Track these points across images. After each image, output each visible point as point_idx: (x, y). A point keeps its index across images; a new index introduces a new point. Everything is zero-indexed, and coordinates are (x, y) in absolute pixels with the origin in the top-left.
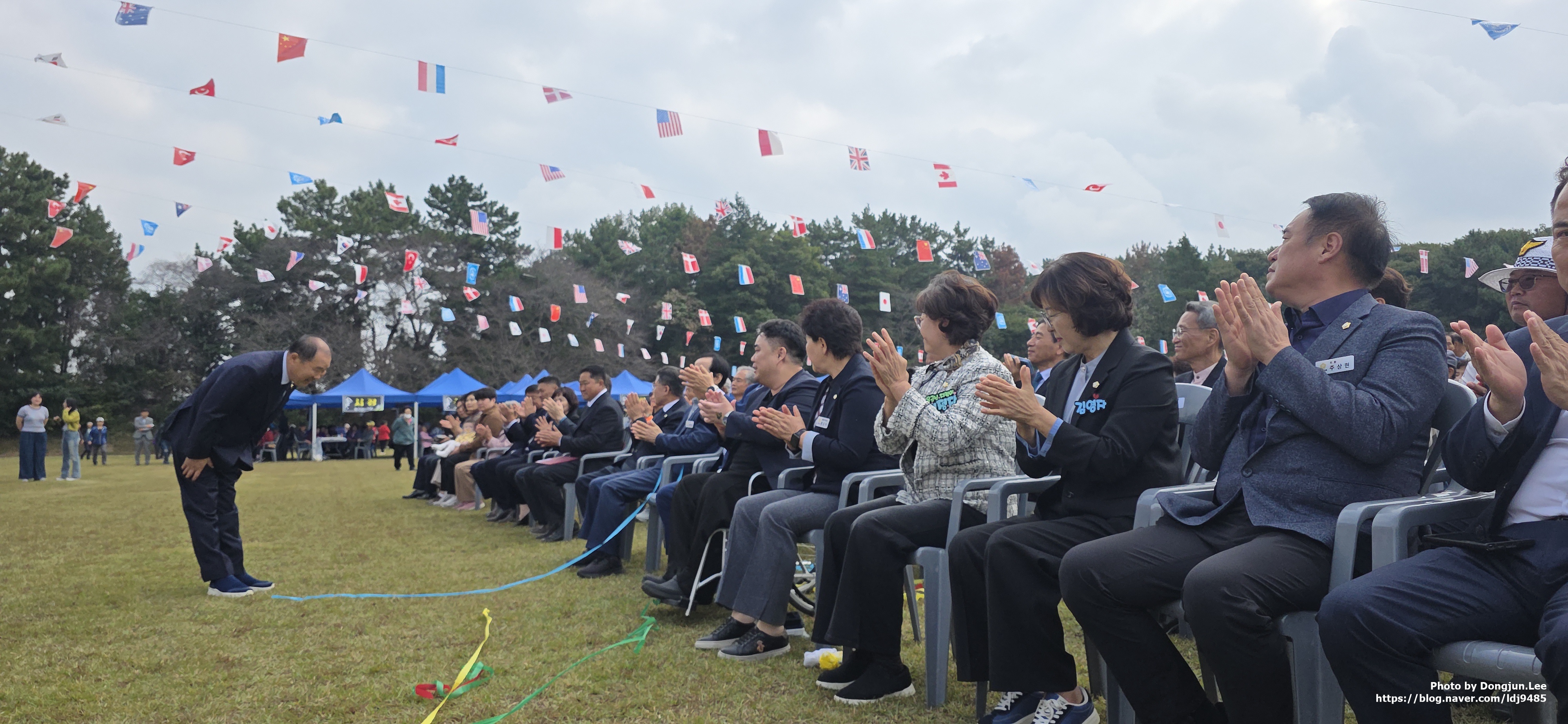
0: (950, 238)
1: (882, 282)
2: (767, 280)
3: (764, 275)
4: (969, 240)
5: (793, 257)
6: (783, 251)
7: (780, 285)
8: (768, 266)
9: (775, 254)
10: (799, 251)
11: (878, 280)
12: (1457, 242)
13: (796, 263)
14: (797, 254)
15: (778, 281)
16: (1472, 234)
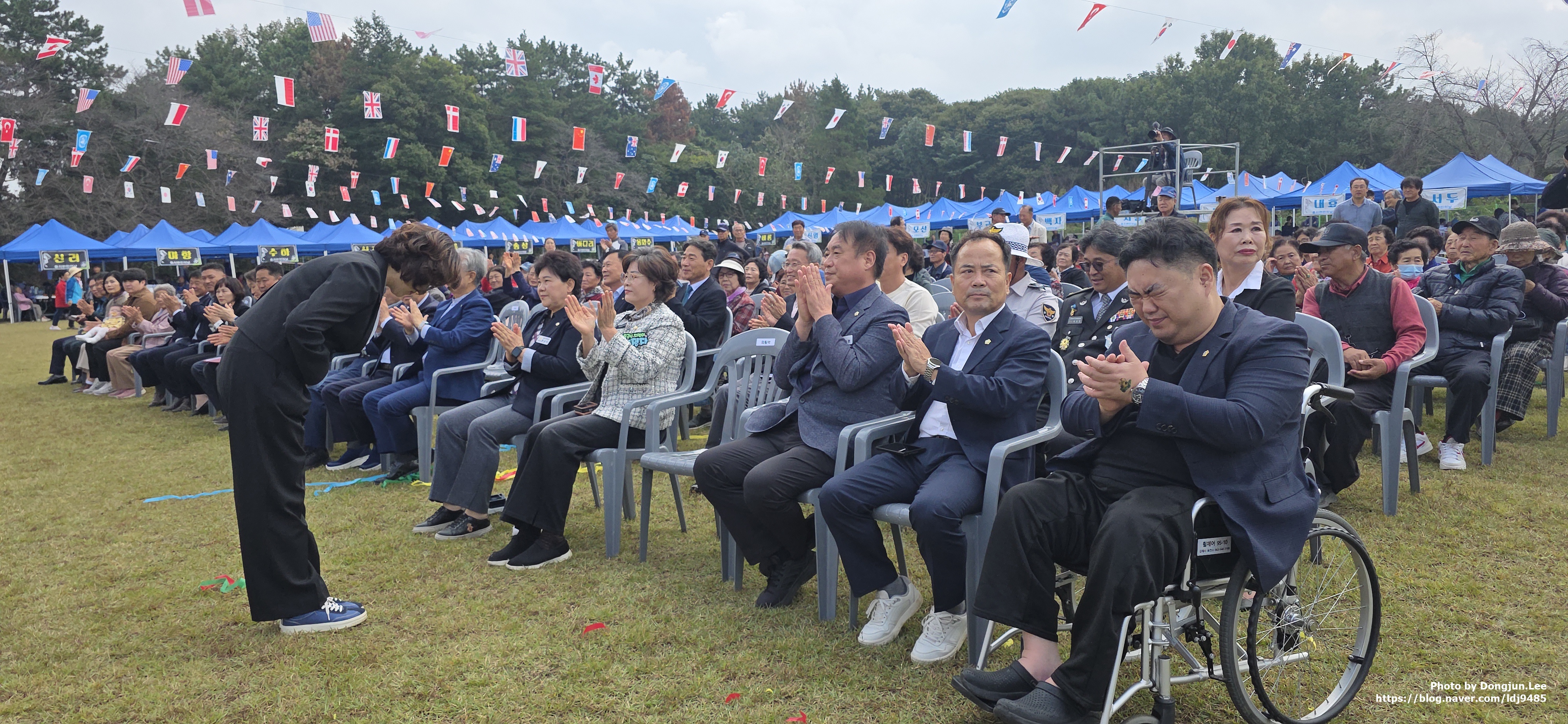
0: (614, 70)
1: (544, 116)
2: (416, 112)
3: (413, 106)
4: (633, 74)
5: (444, 85)
6: (433, 80)
7: (431, 117)
8: (416, 96)
9: (424, 82)
10: (450, 79)
11: (541, 114)
12: (1063, 89)
13: (449, 94)
14: (448, 83)
15: (429, 113)
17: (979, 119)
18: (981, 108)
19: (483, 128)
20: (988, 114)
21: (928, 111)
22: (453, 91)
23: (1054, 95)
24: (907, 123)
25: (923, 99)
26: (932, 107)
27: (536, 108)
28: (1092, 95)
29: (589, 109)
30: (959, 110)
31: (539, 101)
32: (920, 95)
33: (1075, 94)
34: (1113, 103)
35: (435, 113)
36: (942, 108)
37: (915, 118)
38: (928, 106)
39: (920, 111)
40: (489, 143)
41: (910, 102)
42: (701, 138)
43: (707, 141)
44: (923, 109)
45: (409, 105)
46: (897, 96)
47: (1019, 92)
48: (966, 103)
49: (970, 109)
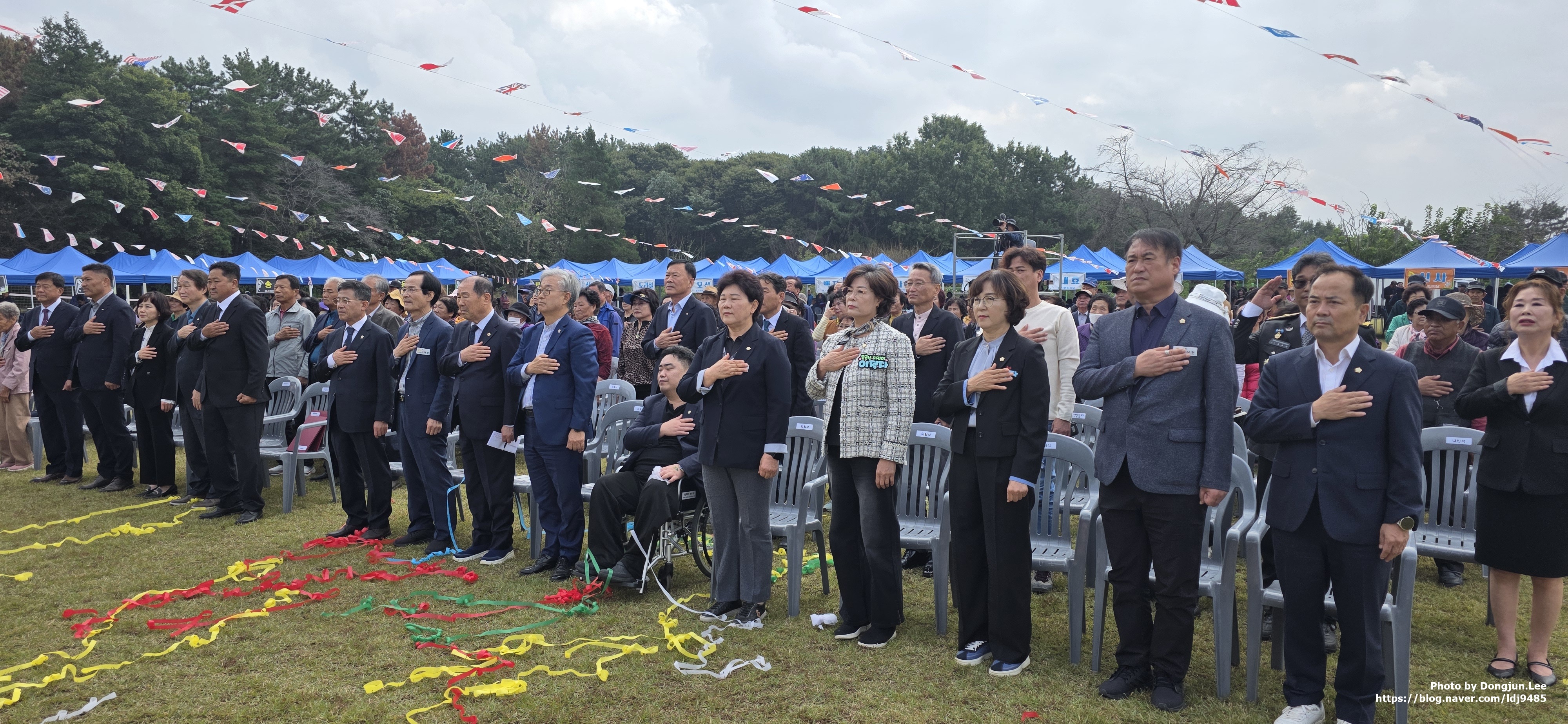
0: (346, 99)
1: (267, 141)
2: (117, 127)
3: (113, 120)
4: (367, 104)
5: (152, 102)
6: (137, 94)
7: (134, 134)
8: (119, 110)
9: (127, 95)
10: (159, 96)
11: (264, 139)
12: (803, 155)
14: (158, 99)
15: (132, 129)
16: (813, 150)
17: (725, 178)
18: (726, 167)
19: (196, 149)
20: (733, 174)
21: (674, 166)
22: (163, 108)
23: (794, 161)
24: (654, 175)
25: (668, 154)
26: (677, 162)
27: (258, 133)
28: (829, 164)
29: (317, 137)
30: (705, 168)
31: (262, 125)
32: (665, 150)
33: (814, 161)
34: (848, 173)
35: (140, 130)
36: (687, 164)
37: (663, 172)
38: (674, 161)
39: (666, 166)
40: (202, 166)
41: (654, 156)
42: (440, 176)
43: (446, 179)
44: (670, 163)
45: (108, 119)
46: (642, 148)
47: (761, 155)
48: (710, 161)
49: (715, 168)
